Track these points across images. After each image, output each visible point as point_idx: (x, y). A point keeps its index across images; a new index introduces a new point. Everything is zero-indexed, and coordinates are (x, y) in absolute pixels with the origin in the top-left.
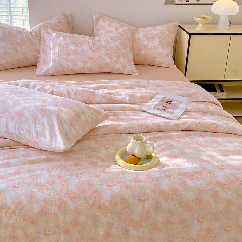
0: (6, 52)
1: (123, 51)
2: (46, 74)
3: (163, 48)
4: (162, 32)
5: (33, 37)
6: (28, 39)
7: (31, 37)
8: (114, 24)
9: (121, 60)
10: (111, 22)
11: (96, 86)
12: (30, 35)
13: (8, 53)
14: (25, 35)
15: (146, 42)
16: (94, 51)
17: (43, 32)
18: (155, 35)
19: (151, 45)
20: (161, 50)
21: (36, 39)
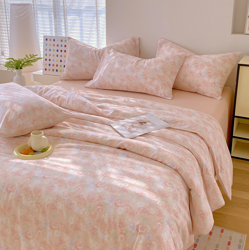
0: (73, 65)
1: (161, 74)
2: (92, 86)
3: (210, 77)
4: (214, 61)
5: (96, 55)
6: (91, 56)
7: (94, 55)
8: (173, 49)
9: (156, 82)
10: (171, 47)
11: (104, 100)
12: (94, 52)
13: (74, 66)
14: (90, 53)
15: (193, 69)
16: (133, 71)
17: (106, 51)
18: (205, 63)
19: (198, 72)
20: (206, 79)
21: (98, 56)
